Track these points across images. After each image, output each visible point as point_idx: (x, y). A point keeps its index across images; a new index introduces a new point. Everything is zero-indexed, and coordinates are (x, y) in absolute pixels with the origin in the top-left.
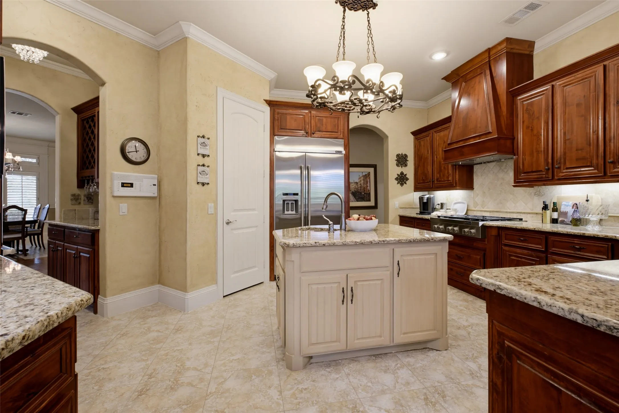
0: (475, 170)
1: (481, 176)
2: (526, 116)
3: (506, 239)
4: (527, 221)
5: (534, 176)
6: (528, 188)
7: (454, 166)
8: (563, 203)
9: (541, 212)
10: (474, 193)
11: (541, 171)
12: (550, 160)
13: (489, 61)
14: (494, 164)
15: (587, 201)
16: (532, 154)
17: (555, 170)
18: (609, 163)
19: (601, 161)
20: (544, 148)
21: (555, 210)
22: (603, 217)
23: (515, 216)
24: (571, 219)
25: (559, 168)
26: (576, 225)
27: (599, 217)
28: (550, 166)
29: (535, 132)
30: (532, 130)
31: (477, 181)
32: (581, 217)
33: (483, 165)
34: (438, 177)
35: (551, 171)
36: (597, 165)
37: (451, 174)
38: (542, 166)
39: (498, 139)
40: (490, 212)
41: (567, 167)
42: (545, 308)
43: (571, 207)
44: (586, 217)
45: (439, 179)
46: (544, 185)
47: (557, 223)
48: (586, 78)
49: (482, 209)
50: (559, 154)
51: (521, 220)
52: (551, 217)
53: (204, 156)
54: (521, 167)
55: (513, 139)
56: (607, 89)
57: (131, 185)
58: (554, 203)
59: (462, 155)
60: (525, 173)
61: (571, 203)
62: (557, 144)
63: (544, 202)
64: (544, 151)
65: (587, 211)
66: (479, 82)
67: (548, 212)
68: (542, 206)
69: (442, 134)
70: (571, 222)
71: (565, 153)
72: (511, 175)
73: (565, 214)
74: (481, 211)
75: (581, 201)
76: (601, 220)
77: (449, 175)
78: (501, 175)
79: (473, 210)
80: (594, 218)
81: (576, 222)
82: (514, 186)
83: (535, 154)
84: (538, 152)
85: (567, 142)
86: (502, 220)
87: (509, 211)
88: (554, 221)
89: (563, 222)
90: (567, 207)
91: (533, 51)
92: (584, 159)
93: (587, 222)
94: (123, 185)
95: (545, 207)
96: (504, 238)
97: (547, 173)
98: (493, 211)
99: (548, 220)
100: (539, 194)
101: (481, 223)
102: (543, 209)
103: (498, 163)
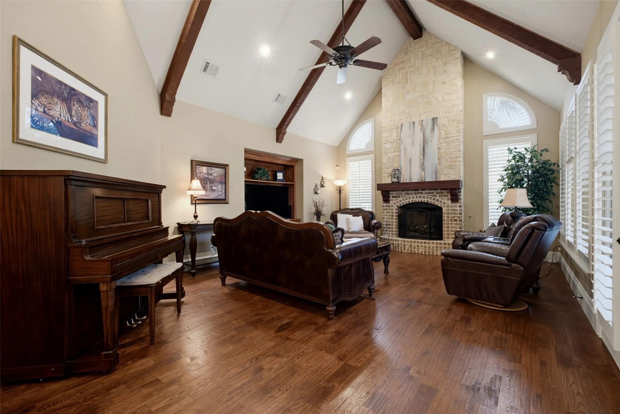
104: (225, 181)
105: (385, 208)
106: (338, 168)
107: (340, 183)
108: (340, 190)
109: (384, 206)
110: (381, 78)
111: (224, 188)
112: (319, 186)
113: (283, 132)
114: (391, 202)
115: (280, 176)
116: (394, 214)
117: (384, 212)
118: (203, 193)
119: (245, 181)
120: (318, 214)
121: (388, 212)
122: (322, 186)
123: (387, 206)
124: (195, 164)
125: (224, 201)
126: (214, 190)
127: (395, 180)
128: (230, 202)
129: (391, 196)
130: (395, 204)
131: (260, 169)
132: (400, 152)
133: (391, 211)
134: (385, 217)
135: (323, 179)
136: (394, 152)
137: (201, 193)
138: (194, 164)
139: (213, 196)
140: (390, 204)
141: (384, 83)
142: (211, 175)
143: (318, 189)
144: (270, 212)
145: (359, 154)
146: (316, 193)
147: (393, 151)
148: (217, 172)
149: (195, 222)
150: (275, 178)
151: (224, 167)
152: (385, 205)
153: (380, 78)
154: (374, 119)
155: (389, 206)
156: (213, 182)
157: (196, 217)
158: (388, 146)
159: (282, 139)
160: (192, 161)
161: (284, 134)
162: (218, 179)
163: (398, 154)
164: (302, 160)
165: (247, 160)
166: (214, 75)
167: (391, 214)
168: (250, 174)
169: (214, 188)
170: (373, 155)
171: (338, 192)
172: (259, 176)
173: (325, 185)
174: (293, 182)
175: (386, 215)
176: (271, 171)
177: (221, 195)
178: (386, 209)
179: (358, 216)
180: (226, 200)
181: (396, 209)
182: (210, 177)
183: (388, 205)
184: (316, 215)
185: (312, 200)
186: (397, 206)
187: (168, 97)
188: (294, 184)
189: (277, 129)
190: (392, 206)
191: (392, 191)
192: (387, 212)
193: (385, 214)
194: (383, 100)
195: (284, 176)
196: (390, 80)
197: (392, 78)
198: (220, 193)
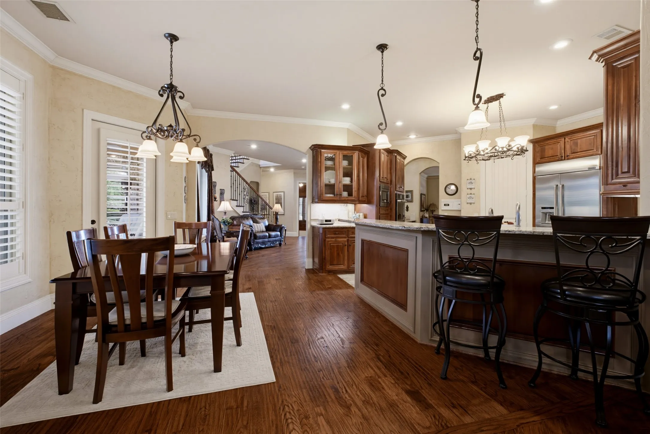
53: (471, 189)
57: (449, 205)
94: (445, 205)
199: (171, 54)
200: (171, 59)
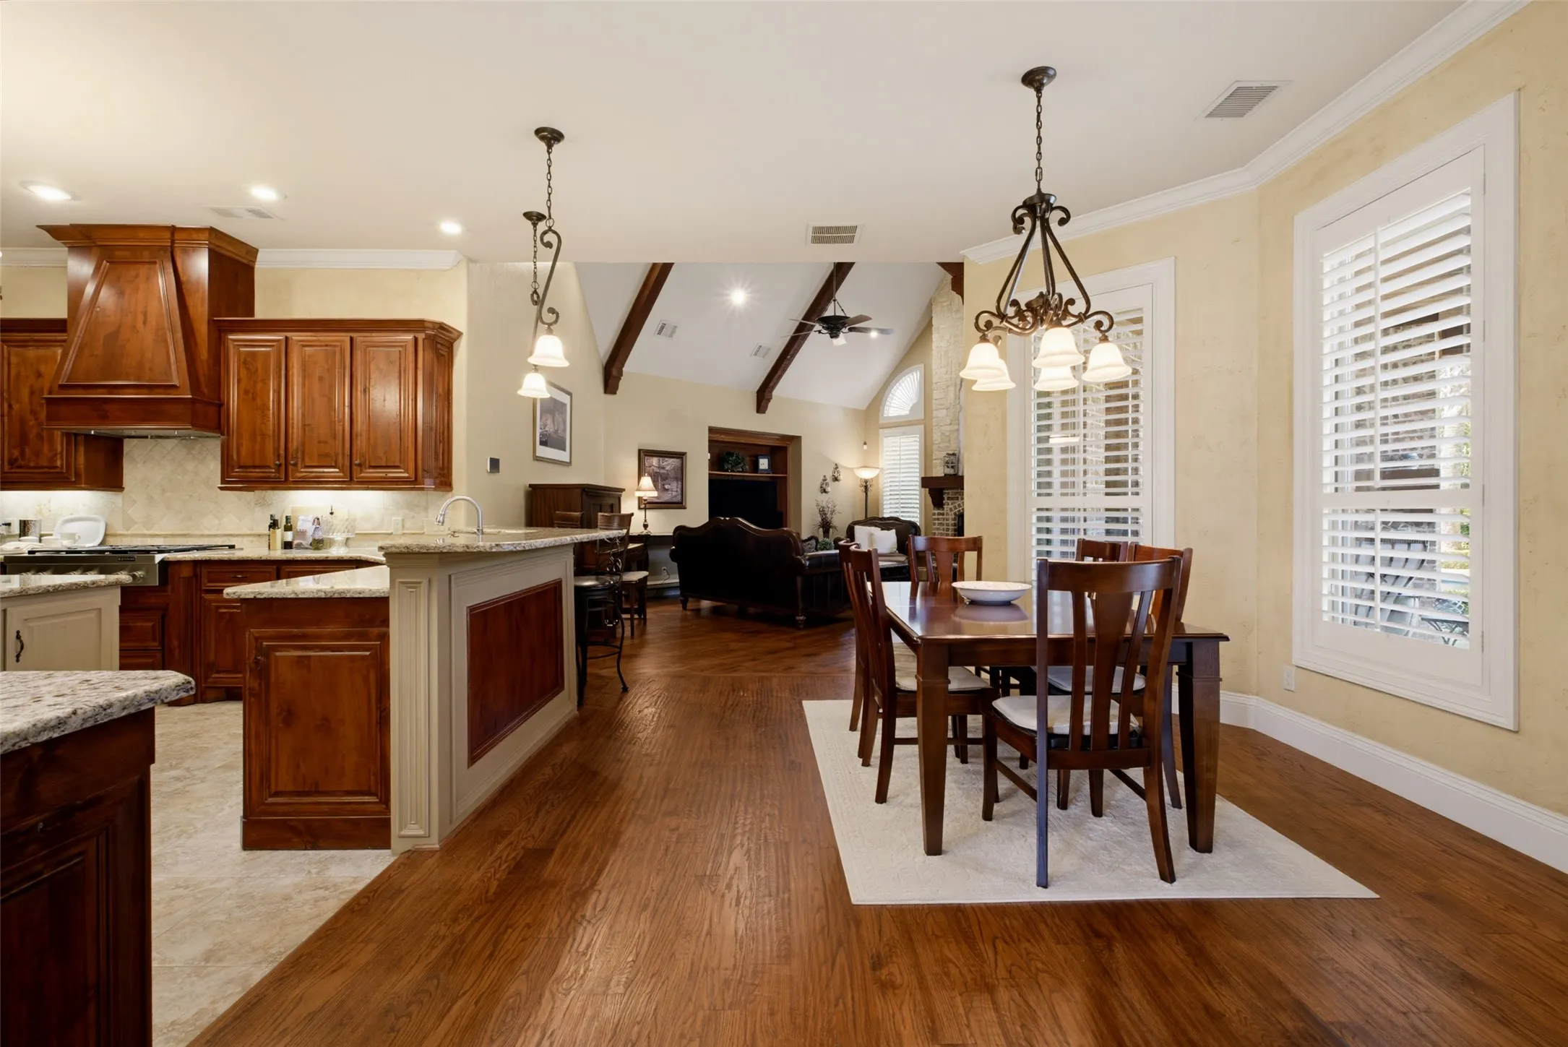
0: (126, 449)
1: (145, 462)
2: (244, 372)
3: (209, 582)
4: (242, 549)
5: (256, 473)
6: (245, 493)
7: (71, 437)
8: (301, 517)
9: (267, 531)
10: (123, 500)
11: (268, 467)
12: (282, 452)
13: (172, 247)
14: (175, 441)
15: (332, 513)
16: (253, 437)
17: (290, 468)
18: (356, 465)
19: (347, 463)
20: (274, 431)
21: (288, 528)
22: (350, 536)
23: (219, 542)
24: (311, 540)
25: (295, 465)
26: (317, 549)
27: (345, 536)
28: (283, 461)
29: (259, 402)
30: (254, 399)
31: (131, 473)
32: (325, 536)
33: (149, 440)
34: (14, 456)
35: (283, 468)
36: (343, 465)
37: (62, 453)
38: (271, 460)
39: (192, 401)
40: (165, 536)
41: (307, 464)
42: (300, 596)
43: (311, 524)
44: (330, 536)
45: (21, 462)
46: (273, 489)
47: (291, 548)
48: (330, 346)
49: (146, 532)
50: (295, 444)
51: (232, 547)
52: (282, 539)
54: (235, 457)
55: (220, 405)
56: (354, 370)
58: (287, 517)
59: (104, 418)
60: (240, 467)
61: (311, 518)
62: (293, 427)
63: (271, 516)
64: (274, 436)
65: (331, 529)
66: (148, 279)
67: (279, 532)
68: (269, 522)
69: (31, 353)
70: (311, 544)
71: (303, 444)
72: (213, 467)
73: (302, 534)
74: (144, 536)
75: (324, 515)
76: (348, 539)
77: (56, 454)
78: (190, 466)
79: (121, 535)
80: (339, 537)
81: (318, 544)
82: (221, 489)
83: (259, 438)
84: (263, 435)
85: (307, 428)
86: (197, 549)
87: (207, 532)
88: (287, 545)
89: (300, 546)
90: (304, 524)
91: (254, 262)
92: (327, 455)
93: (331, 543)
95: (274, 524)
96: (204, 580)
97: (278, 471)
98: (173, 536)
99: (279, 544)
100: (262, 504)
101: (158, 558)
102: (270, 527)
103: (184, 441)
104: (680, 475)
105: (936, 517)
106: (865, 447)
107: (867, 474)
108: (866, 486)
109: (934, 514)
110: (931, 301)
111: (680, 486)
112: (829, 479)
113: (766, 397)
114: (945, 507)
115: (764, 463)
116: (951, 528)
117: (934, 524)
118: (655, 494)
119: (709, 474)
120: (826, 526)
121: (941, 524)
122: (836, 479)
123: (939, 514)
124: (644, 454)
125: (679, 504)
126: (667, 490)
127: (951, 471)
128: (688, 506)
129: (945, 496)
130: (951, 510)
131: (732, 455)
132: (959, 424)
133: (946, 522)
134: (937, 532)
135: (837, 468)
136: (951, 424)
137: (652, 494)
138: (642, 454)
139: (667, 497)
140: (943, 509)
141: (934, 308)
142: (663, 468)
143: (827, 484)
144: (740, 519)
145: (900, 424)
146: (824, 491)
147: (949, 421)
148: (670, 464)
149: (645, 532)
150: (755, 467)
151: (681, 456)
152: (936, 512)
153: (928, 301)
154: (923, 365)
155: (943, 514)
156: (667, 478)
157: (646, 526)
158: (943, 413)
159: (766, 407)
160: (640, 451)
161: (769, 400)
162: (672, 474)
163: (956, 427)
164: (799, 438)
165: (712, 443)
166: (671, 336)
167: (945, 527)
168: (718, 461)
169: (666, 487)
170: (922, 426)
171: (863, 488)
172: (730, 466)
173: (841, 477)
174: (786, 473)
175: (938, 529)
176: (750, 456)
177: (675, 496)
178: (938, 519)
179: (888, 529)
180: (682, 503)
181: (954, 519)
182: (662, 471)
183: (941, 512)
184: (823, 527)
185: (815, 503)
186: (955, 514)
187: (614, 372)
188: (786, 477)
189: (759, 392)
190: (947, 514)
191: (947, 489)
192: (939, 524)
193: (937, 526)
194: (935, 336)
195: (770, 464)
196: (945, 304)
197: (948, 303)
198: (674, 494)
199: (1039, 133)
200: (1039, 148)
